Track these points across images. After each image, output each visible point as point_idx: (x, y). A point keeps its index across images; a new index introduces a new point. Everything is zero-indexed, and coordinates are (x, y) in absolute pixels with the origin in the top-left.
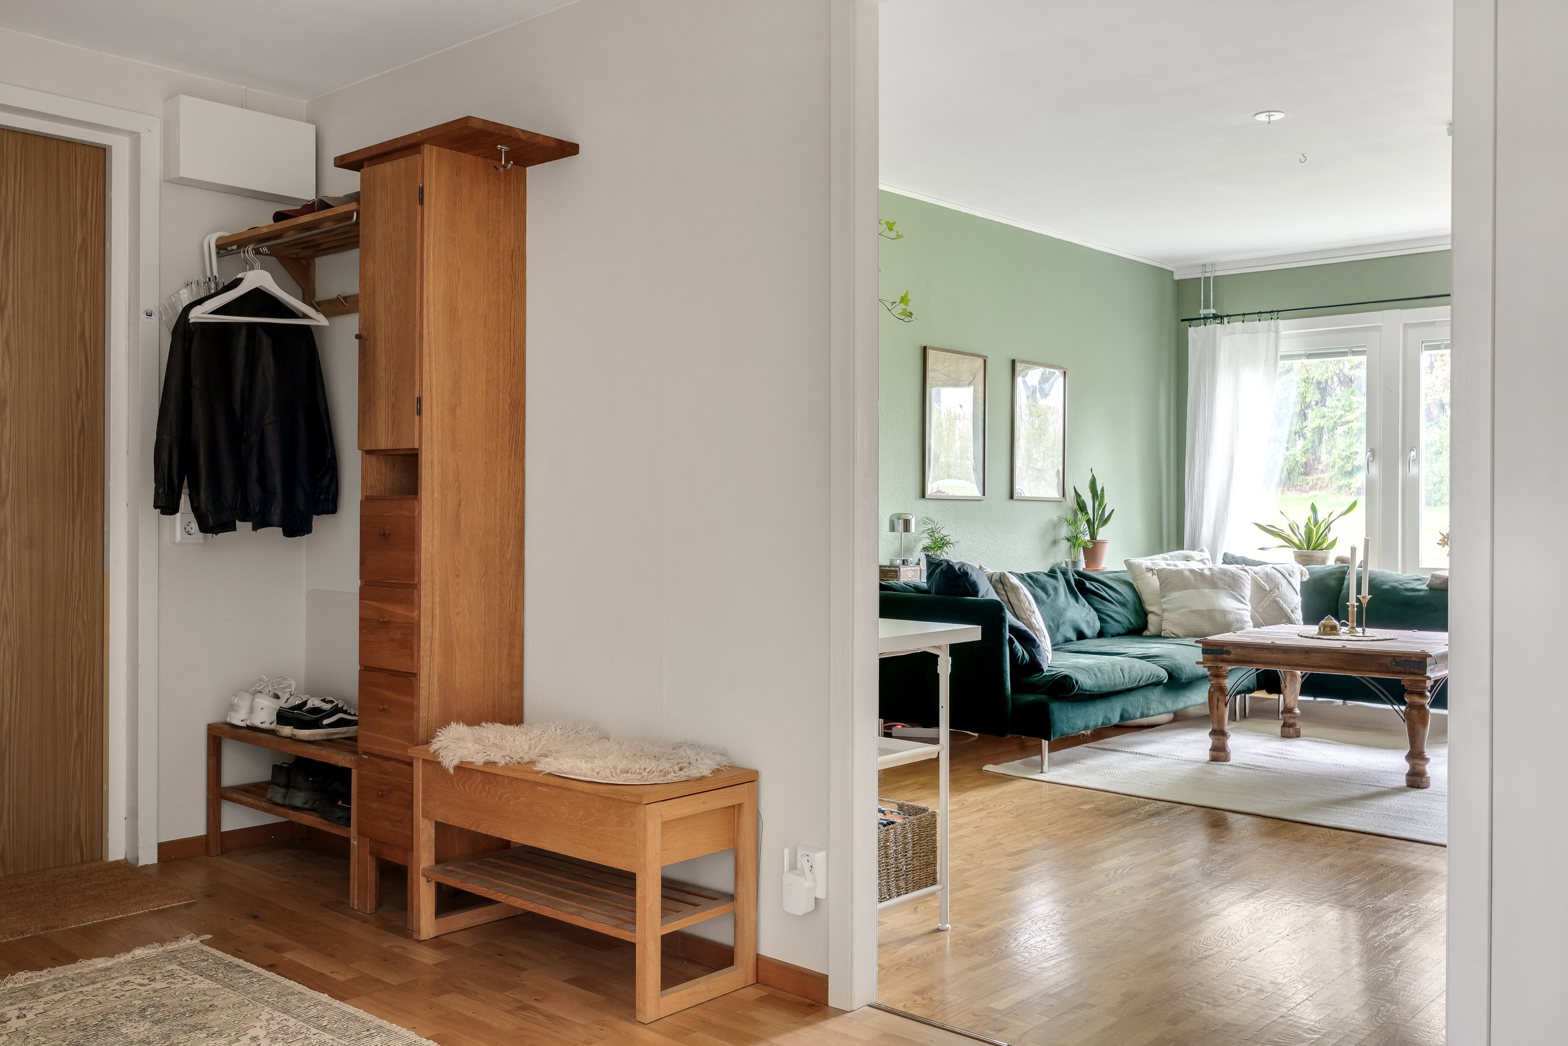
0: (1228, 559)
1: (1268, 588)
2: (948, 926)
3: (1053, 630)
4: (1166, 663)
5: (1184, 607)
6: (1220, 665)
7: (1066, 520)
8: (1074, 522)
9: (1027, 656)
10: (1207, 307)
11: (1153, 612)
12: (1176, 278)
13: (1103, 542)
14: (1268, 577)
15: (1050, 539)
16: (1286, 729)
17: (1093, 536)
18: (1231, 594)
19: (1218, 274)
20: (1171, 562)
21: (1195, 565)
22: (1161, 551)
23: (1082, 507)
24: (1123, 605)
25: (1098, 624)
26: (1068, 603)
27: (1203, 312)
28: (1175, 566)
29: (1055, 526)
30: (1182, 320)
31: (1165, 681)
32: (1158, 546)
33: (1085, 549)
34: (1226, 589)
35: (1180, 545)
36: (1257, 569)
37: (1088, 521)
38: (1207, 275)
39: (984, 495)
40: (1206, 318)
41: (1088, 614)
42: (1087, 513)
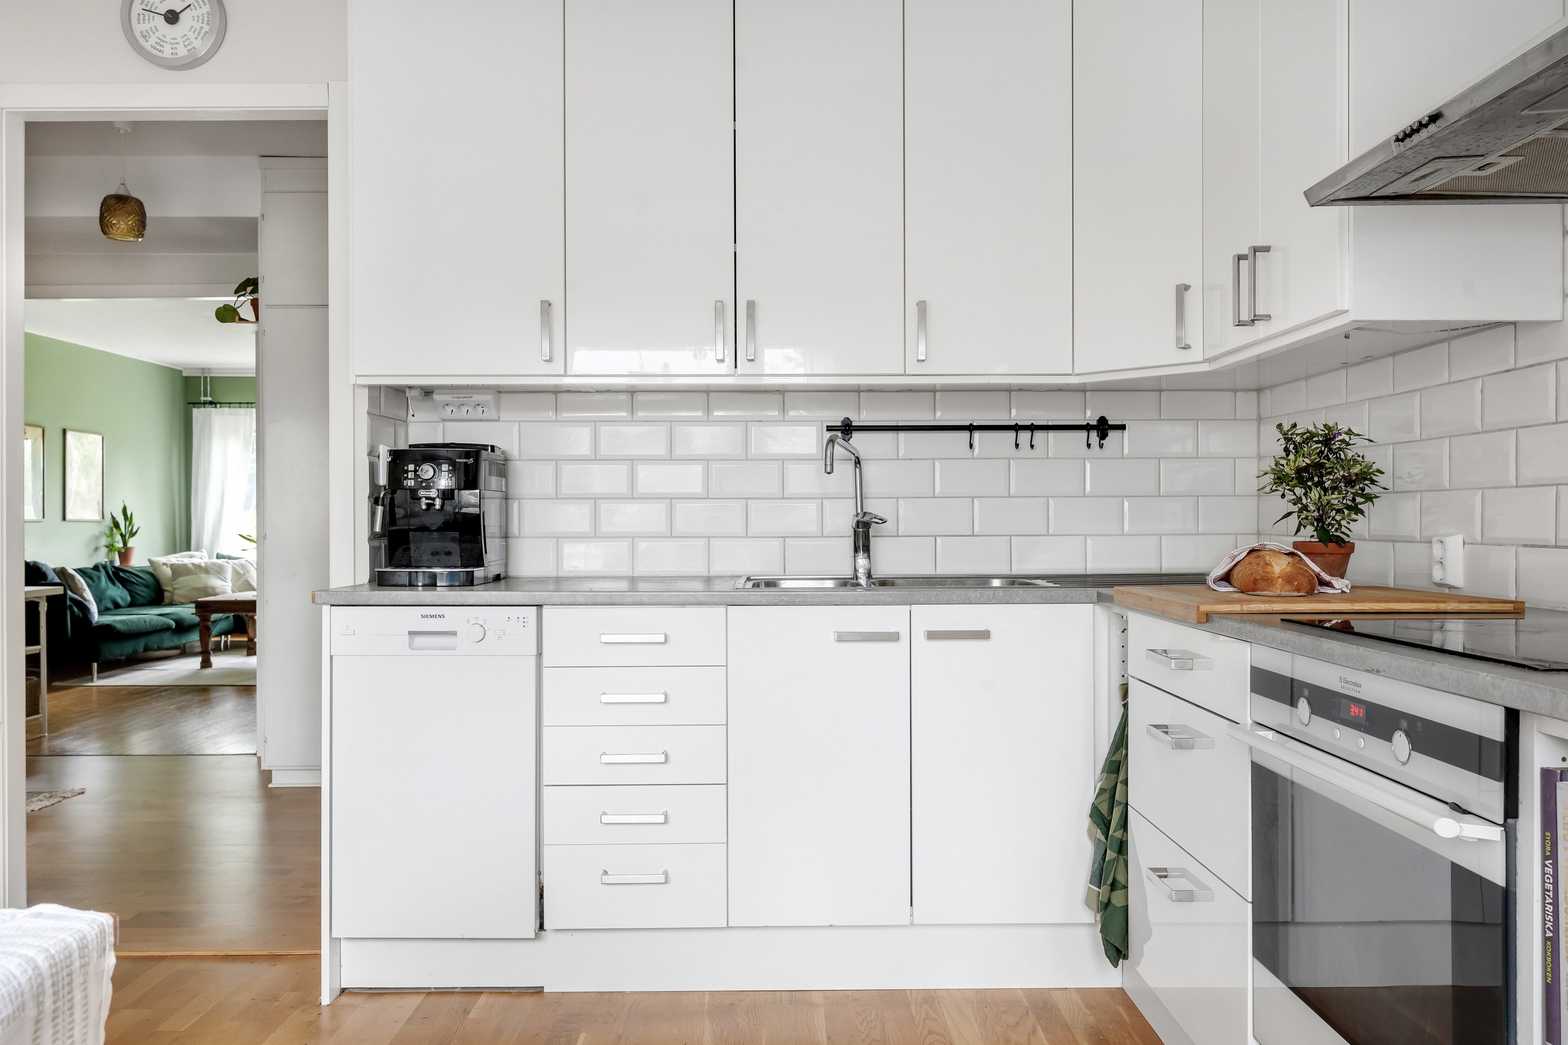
0: (219, 557)
1: (242, 573)
2: (46, 734)
3: (99, 600)
4: (174, 617)
5: (188, 586)
6: (206, 614)
7: (105, 534)
8: (111, 535)
9: (81, 615)
10: (205, 395)
11: (167, 591)
12: (184, 374)
13: (131, 548)
14: (242, 566)
15: (93, 547)
16: (250, 651)
17: (125, 544)
18: (219, 577)
19: (213, 375)
20: (179, 559)
21: (196, 561)
22: (175, 552)
23: (116, 525)
24: (147, 586)
25: (129, 598)
26: (108, 586)
27: (203, 399)
28: (183, 561)
29: (97, 538)
30: (189, 403)
31: (174, 627)
32: (173, 549)
33: (120, 553)
34: (214, 574)
35: (188, 549)
36: (235, 561)
37: (121, 535)
38: (206, 375)
39: (44, 518)
40: (205, 403)
41: (121, 593)
42: (120, 529)
